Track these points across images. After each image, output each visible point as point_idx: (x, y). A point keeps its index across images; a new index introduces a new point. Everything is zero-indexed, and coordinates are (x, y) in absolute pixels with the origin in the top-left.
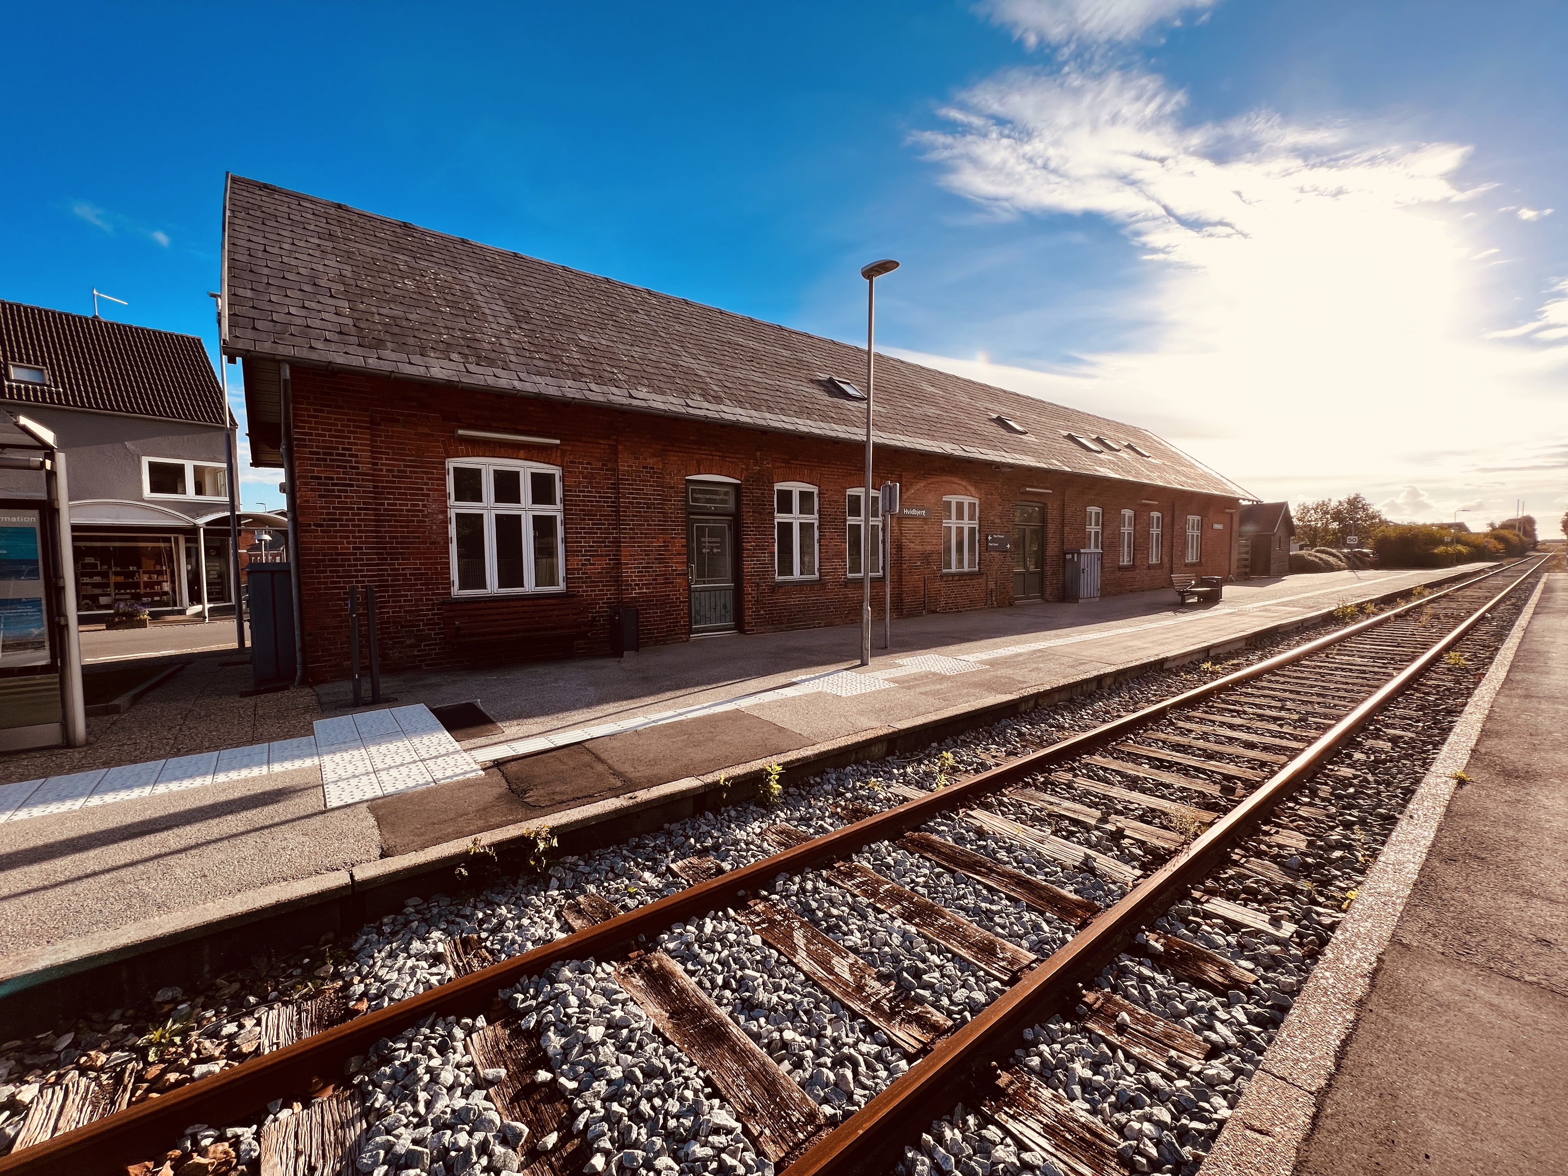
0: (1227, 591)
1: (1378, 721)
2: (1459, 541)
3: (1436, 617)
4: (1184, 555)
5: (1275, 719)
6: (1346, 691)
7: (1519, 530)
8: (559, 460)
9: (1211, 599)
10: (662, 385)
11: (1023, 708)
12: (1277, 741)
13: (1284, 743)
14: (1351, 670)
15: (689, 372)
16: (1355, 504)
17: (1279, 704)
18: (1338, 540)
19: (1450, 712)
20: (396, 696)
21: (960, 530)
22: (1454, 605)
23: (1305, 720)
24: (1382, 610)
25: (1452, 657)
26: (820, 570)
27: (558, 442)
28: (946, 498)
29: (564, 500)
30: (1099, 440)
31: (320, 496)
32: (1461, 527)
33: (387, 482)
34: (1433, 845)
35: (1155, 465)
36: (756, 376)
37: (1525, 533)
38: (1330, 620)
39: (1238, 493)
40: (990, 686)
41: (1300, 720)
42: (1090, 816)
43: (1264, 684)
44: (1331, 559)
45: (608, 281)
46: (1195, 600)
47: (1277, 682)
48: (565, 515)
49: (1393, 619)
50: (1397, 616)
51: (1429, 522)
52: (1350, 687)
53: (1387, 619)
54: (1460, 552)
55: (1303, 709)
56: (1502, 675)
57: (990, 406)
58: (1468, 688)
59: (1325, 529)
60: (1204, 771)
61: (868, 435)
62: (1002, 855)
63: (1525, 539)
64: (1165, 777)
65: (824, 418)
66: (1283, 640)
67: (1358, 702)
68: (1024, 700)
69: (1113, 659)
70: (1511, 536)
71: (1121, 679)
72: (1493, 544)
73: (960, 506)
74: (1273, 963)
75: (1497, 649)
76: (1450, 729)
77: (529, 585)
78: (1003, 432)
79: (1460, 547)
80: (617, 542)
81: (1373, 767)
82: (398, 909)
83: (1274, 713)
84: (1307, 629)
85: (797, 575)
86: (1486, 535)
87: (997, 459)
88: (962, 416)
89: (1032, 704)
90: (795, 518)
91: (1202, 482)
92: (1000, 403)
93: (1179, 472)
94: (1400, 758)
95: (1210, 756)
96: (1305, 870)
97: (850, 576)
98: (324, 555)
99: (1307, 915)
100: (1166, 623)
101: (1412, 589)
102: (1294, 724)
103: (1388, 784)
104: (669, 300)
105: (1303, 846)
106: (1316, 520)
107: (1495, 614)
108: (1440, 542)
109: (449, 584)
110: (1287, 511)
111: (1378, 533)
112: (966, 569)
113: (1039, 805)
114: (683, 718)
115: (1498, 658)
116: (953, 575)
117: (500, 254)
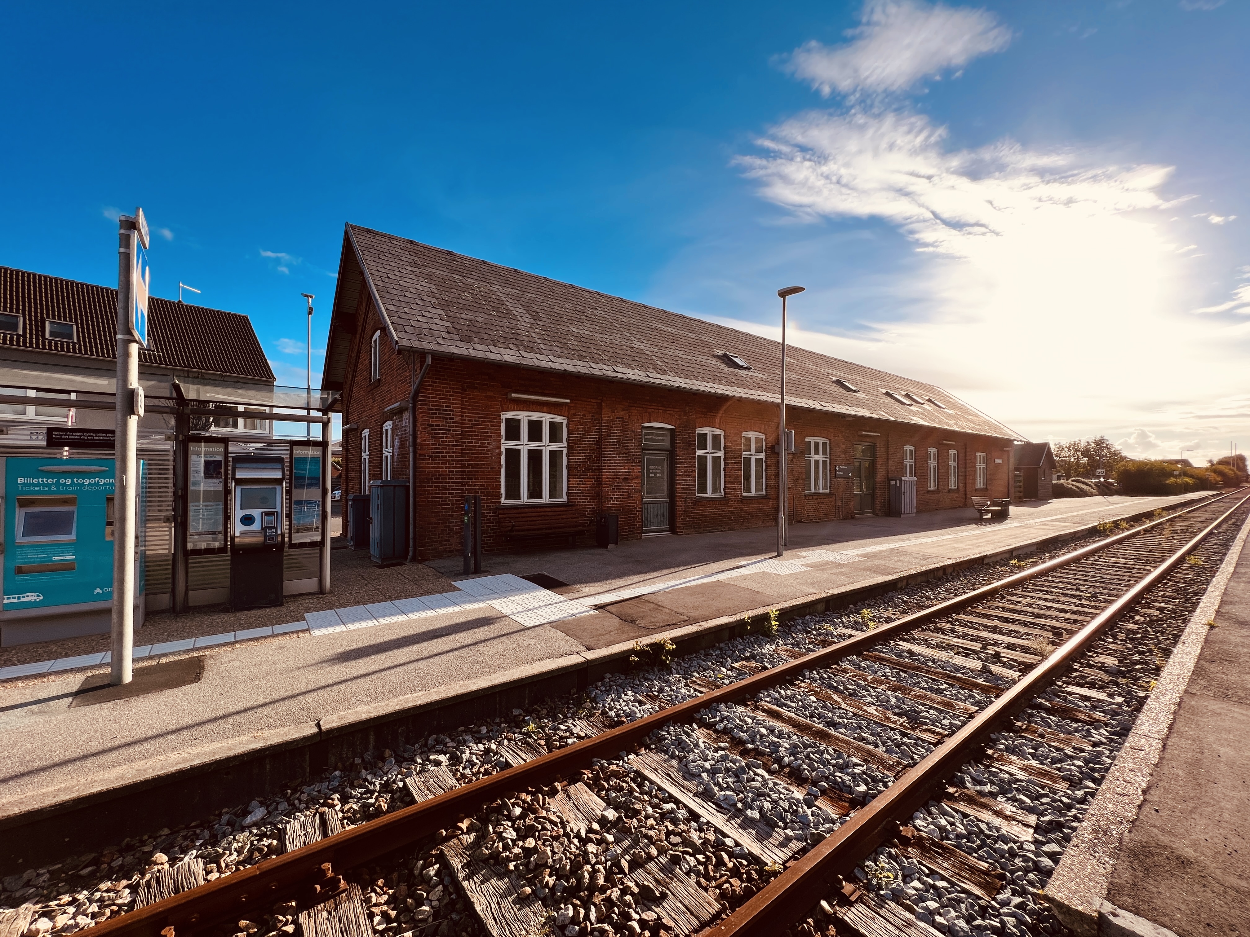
0: (1013, 510)
1: (1147, 598)
2: (1185, 474)
3: (1175, 532)
4: (974, 483)
5: (1075, 596)
6: (1119, 580)
7: (1234, 466)
8: (566, 414)
9: (1001, 516)
10: (630, 362)
11: (899, 585)
12: (1080, 609)
13: (1086, 610)
14: (1119, 567)
15: (640, 352)
16: (1100, 443)
17: (1074, 587)
18: (1089, 471)
19: (1196, 593)
20: (488, 569)
21: (817, 462)
22: (1187, 523)
23: (1096, 597)
24: (1132, 526)
25: (1192, 560)
26: (724, 490)
27: (568, 401)
28: (807, 439)
29: (568, 440)
30: (908, 396)
31: (432, 437)
32: (1185, 463)
33: (468, 428)
34: (1200, 655)
35: (950, 415)
36: (680, 354)
37: (1239, 468)
38: (1094, 533)
39: (1013, 436)
40: (877, 570)
41: (1092, 597)
42: (977, 646)
43: (1059, 575)
44: (1085, 487)
45: (573, 287)
46: (989, 515)
47: (1068, 573)
48: (569, 450)
49: (1142, 532)
50: (1146, 530)
51: (1159, 458)
52: (1121, 577)
53: (1138, 533)
54: (1187, 483)
55: (1093, 590)
56: (1231, 569)
57: (829, 371)
58: (1206, 579)
59: (1078, 464)
60: (1038, 625)
61: (782, 399)
62: (930, 663)
63: (1239, 473)
64: (1013, 627)
65: (729, 383)
66: (1063, 546)
67: (1129, 587)
68: (901, 579)
69: (949, 555)
70: (1226, 470)
71: (957, 569)
72: (1213, 477)
73: (817, 444)
74: (1114, 714)
75: (1225, 555)
76: (1198, 603)
77: (546, 498)
78: (843, 391)
79: (1186, 479)
80: (599, 468)
81: (1151, 623)
82: (602, 679)
83: (1073, 593)
84: (1079, 538)
85: (710, 493)
86: (1207, 469)
87: (845, 412)
88: (814, 380)
89: (905, 582)
90: (709, 453)
91: (986, 428)
92: (835, 368)
93: (968, 420)
94: (1167, 619)
95: (1039, 616)
96: (1123, 674)
97: (744, 494)
98: (433, 475)
99: (1129, 693)
100: (975, 532)
101: (1153, 511)
102: (1088, 599)
103: (1162, 633)
104: (612, 299)
105: (1116, 663)
106: (1069, 456)
107: (1221, 531)
108: (1170, 474)
109: (500, 496)
110: (1049, 449)
111: (1120, 466)
112: (821, 491)
113: (938, 640)
114: (688, 584)
115: (1227, 559)
116: (813, 495)
117: (507, 270)
